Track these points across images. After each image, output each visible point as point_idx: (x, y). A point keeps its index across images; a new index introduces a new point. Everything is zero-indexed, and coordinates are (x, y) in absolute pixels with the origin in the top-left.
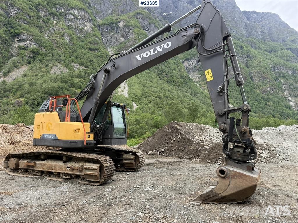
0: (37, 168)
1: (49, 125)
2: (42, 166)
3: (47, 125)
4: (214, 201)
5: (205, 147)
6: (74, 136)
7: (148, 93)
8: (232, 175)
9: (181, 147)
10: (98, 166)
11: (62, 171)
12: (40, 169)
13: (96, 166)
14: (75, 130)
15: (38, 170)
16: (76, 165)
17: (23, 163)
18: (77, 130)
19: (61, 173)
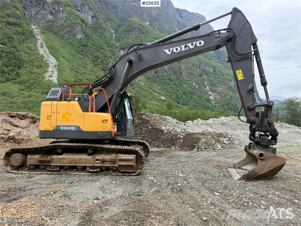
0: (54, 163)
1: (67, 116)
2: (62, 161)
3: (64, 115)
4: (254, 179)
5: (179, 136)
6: (103, 128)
7: (82, 81)
8: (268, 157)
9: (154, 137)
10: (134, 157)
11: (90, 164)
12: (58, 164)
13: (132, 157)
14: (103, 121)
15: (55, 166)
16: (107, 157)
17: (33, 159)
18: (105, 122)
19: (88, 167)
